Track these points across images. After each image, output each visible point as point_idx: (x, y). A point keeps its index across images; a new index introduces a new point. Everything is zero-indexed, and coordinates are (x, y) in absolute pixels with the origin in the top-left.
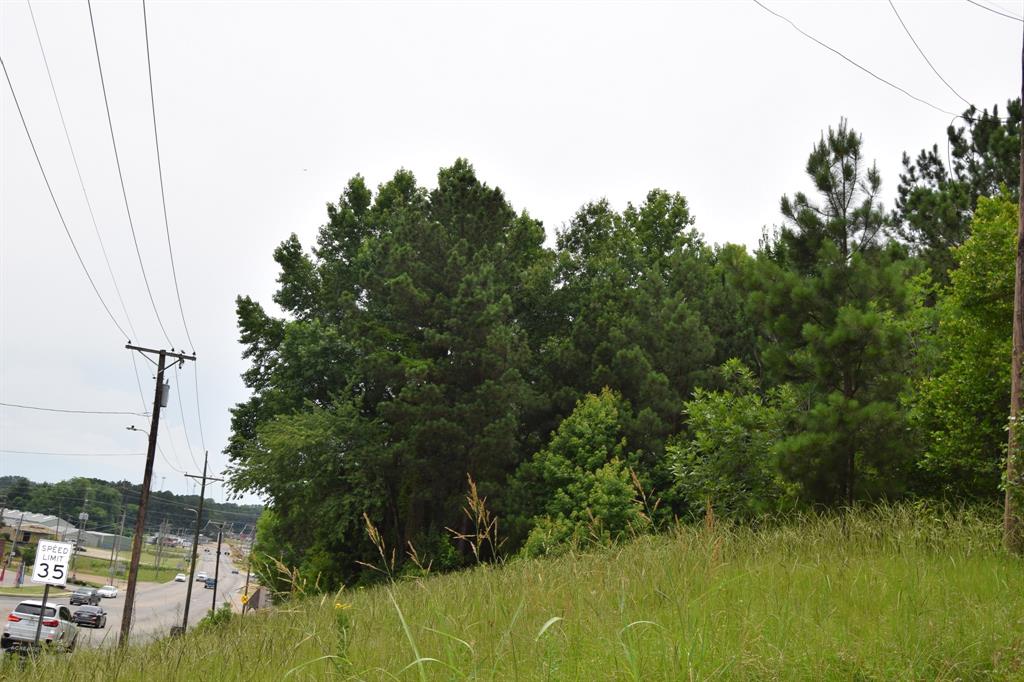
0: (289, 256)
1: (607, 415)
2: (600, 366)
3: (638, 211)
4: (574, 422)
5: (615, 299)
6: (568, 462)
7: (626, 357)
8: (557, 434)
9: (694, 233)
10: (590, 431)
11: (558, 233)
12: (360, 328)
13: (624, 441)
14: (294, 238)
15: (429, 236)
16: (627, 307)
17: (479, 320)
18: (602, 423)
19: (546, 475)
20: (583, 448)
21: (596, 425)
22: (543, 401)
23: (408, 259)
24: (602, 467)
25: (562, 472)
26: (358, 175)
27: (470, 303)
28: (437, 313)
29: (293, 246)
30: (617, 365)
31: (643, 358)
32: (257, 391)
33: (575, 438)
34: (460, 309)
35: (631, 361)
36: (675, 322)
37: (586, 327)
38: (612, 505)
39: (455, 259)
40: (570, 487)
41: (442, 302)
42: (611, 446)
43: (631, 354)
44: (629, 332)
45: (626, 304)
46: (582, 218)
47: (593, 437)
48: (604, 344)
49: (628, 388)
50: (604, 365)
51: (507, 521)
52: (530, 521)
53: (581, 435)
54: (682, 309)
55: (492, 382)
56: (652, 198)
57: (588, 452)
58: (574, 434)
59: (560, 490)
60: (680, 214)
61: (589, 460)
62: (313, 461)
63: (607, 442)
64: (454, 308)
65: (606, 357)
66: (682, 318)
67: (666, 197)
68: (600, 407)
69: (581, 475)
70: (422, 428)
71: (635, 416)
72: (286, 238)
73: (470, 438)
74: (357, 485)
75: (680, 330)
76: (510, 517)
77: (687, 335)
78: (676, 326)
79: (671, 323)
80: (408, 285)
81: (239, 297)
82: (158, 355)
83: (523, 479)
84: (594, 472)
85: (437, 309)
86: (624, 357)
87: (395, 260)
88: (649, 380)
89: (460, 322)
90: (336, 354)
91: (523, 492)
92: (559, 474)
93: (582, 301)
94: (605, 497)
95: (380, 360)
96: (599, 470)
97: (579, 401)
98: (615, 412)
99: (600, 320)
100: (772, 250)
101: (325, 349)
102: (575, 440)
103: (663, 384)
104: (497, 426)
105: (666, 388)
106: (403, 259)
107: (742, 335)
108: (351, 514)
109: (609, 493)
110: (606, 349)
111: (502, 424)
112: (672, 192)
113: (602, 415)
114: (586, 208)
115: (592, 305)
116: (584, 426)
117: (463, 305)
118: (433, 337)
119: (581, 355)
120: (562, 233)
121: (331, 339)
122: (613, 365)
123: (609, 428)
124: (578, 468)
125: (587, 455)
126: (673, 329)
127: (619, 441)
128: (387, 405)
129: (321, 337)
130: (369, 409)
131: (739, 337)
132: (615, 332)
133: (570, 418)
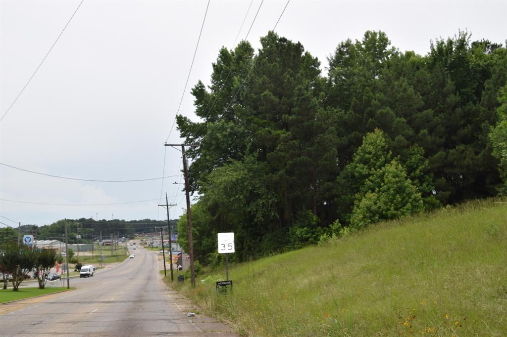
0: (199, 92)
1: (381, 141)
2: (370, 119)
3: (362, 43)
4: (365, 147)
5: (368, 86)
6: (366, 166)
7: (383, 113)
8: (357, 154)
9: (394, 49)
10: (374, 150)
11: (328, 59)
12: (247, 120)
13: (391, 152)
14: (200, 83)
15: (272, 70)
16: (375, 89)
17: (309, 106)
18: (379, 145)
19: (356, 174)
20: (373, 158)
21: (377, 147)
22: (345, 140)
23: (266, 83)
24: (384, 166)
25: (365, 171)
26: (223, 47)
27: (303, 99)
28: (284, 107)
29: (200, 87)
30: (378, 117)
31: (391, 112)
32: (193, 159)
33: (367, 155)
34: (298, 103)
35: (385, 114)
36: (403, 92)
37: (358, 102)
38: (397, 182)
39: (289, 79)
40: (371, 178)
41: (285, 101)
42: (385, 156)
43: (384, 111)
44: (380, 100)
45: (374, 88)
46: (339, 50)
47: (376, 153)
48: (369, 108)
49: (385, 127)
50: (372, 118)
51: (341, 199)
52: (353, 197)
53: (370, 153)
54: (405, 85)
55: (322, 135)
56: (367, 35)
57: (375, 160)
58: (367, 153)
59: (367, 180)
60: (384, 41)
61: (377, 164)
62: (240, 186)
63: (383, 154)
64: (295, 103)
65: (371, 114)
66: (405, 90)
67: (375, 34)
68: (375, 138)
69: (375, 171)
70: (292, 162)
71: (393, 140)
72: (197, 83)
73: (315, 163)
74: (263, 194)
75: (406, 96)
76: (343, 197)
77: (409, 98)
78: (404, 94)
79: (401, 93)
80: (270, 96)
81: (177, 115)
82: (181, 147)
83: (345, 178)
84: (381, 169)
85: (284, 104)
86: (382, 114)
87: (259, 84)
88: (396, 121)
89: (300, 109)
90: (235, 134)
91: (346, 184)
92: (364, 173)
93: (352, 90)
94: (394, 179)
95: (263, 134)
96: (383, 168)
97: (364, 137)
98: (384, 140)
99: (364, 97)
100: (436, 50)
101: (231, 134)
102: (367, 156)
103: (404, 123)
104: (329, 155)
105: (405, 124)
106: (264, 83)
107: (433, 94)
108: (263, 208)
109: (394, 177)
110: (371, 111)
111: (331, 154)
112: (377, 31)
113: (378, 141)
114: (341, 45)
115: (358, 91)
116: (371, 148)
117: (299, 101)
118: (288, 118)
119: (358, 116)
120: (330, 59)
121: (232, 128)
122: (376, 117)
123: (383, 147)
124: (373, 169)
125: (375, 162)
126: (402, 96)
127: (388, 153)
128: (272, 154)
129: (227, 128)
130: (262, 158)
131: (432, 95)
132: (374, 102)
133: (362, 146)
